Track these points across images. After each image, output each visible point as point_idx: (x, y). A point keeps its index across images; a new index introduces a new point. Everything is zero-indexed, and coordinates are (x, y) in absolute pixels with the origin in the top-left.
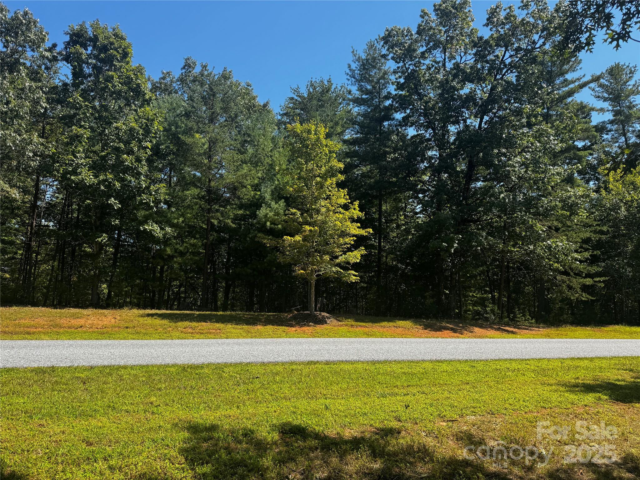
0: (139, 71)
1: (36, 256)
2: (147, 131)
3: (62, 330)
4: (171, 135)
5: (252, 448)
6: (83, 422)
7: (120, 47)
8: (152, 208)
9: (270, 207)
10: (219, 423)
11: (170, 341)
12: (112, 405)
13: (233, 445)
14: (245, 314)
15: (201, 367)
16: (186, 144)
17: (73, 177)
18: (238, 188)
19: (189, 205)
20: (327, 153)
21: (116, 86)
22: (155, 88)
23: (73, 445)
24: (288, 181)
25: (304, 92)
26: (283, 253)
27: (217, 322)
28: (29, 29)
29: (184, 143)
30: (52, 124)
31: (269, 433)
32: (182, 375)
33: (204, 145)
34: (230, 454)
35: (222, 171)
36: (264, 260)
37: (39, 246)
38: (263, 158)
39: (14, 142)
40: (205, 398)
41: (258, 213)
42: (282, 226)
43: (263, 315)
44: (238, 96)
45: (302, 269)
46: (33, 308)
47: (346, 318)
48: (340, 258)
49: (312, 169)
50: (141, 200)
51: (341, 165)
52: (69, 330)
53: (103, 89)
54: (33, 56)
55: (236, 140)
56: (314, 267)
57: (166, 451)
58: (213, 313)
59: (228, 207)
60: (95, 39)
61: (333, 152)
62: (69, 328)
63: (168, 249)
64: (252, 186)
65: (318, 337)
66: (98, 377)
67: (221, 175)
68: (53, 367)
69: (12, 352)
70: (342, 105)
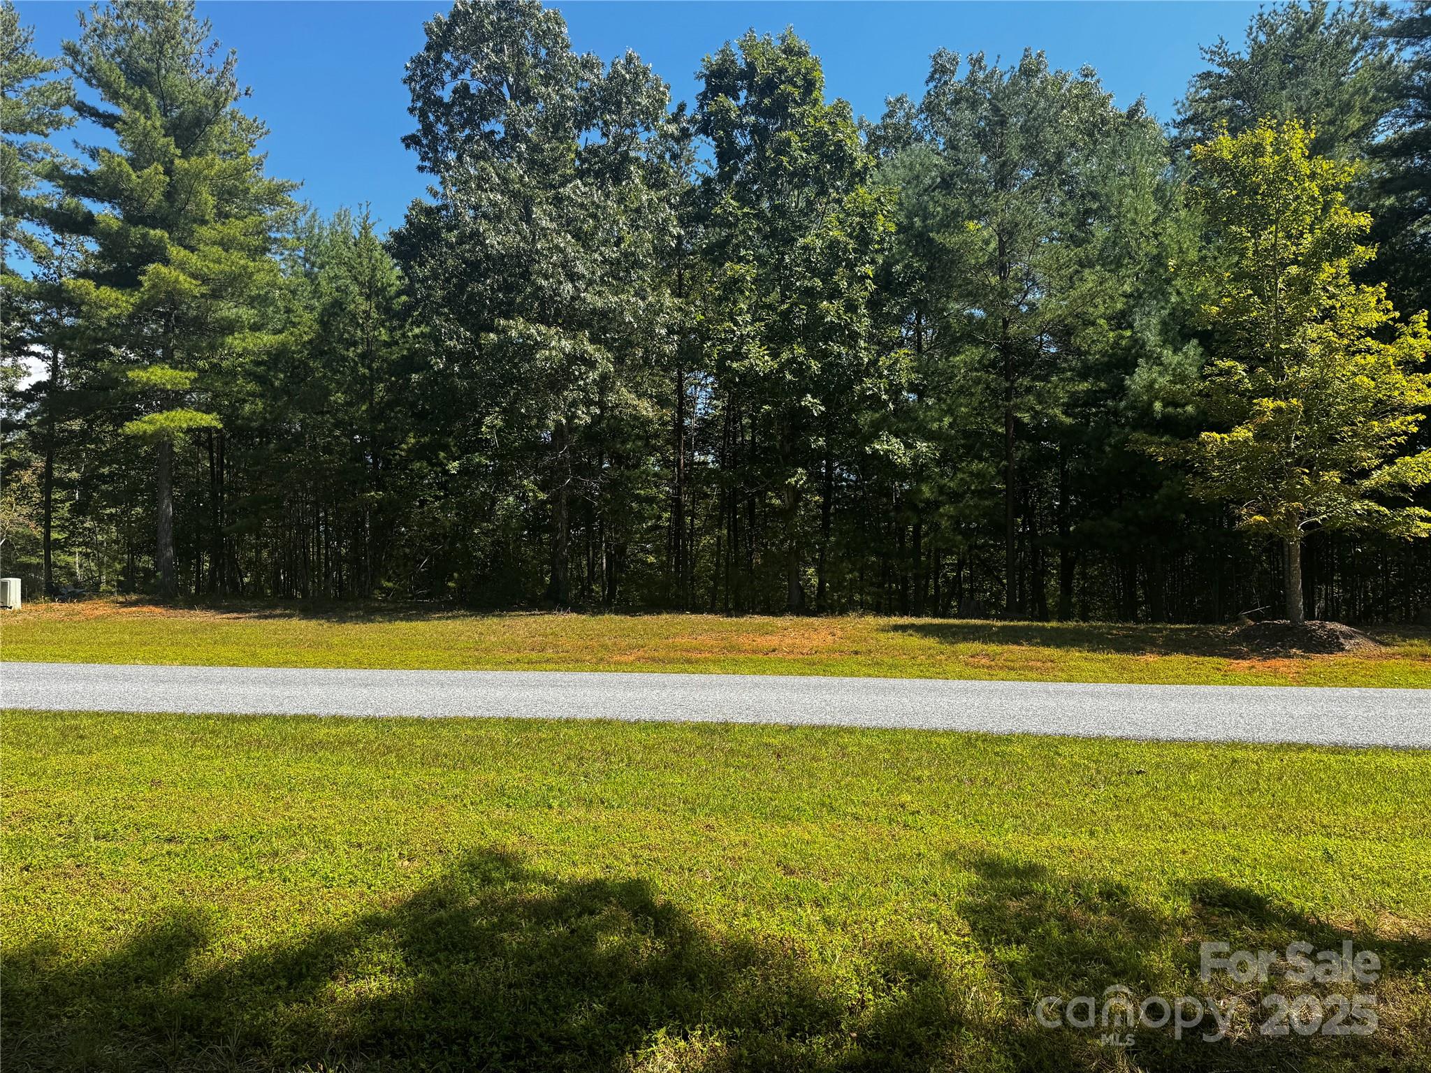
0: (840, 111)
1: (692, 521)
2: (863, 240)
3: (741, 657)
4: (915, 237)
5: (1122, 926)
6: (778, 830)
7: (798, 72)
8: (885, 404)
9: (1161, 364)
10: (1046, 862)
11: (941, 682)
12: (827, 801)
13: (1077, 913)
14: (1113, 628)
15: (1008, 739)
16: (948, 251)
17: (735, 365)
18: (1075, 328)
19: (962, 387)
20: (1317, 193)
21: (796, 159)
22: (875, 141)
23: (761, 870)
24: (1205, 290)
25: (1241, 49)
26: (1203, 475)
27: (1046, 643)
28: (637, 89)
29: (943, 249)
30: (692, 267)
31: (1167, 898)
32: (965, 753)
33: (987, 243)
34: (1070, 931)
35: (1035, 296)
36: (1152, 497)
37: (693, 502)
38: (1133, 243)
39: (635, 315)
40: (1016, 807)
41: (1128, 382)
42: (1198, 407)
43: (1160, 630)
44: (1063, 108)
45: (1260, 512)
46: (693, 617)
47: (1405, 637)
48: (1375, 474)
49: (1274, 246)
50: (863, 391)
51: (1364, 220)
52: (754, 657)
53: (774, 172)
54: (648, 140)
55: (1061, 215)
56: (1295, 504)
57: (932, 906)
58: (1035, 624)
59: (1054, 378)
60: (749, 72)
61: (1336, 188)
62: (754, 652)
63: (925, 488)
64: (1109, 319)
65: (1318, 685)
66: (802, 746)
67: (1032, 306)
68: (726, 724)
69: (664, 695)
70: (1359, 55)
